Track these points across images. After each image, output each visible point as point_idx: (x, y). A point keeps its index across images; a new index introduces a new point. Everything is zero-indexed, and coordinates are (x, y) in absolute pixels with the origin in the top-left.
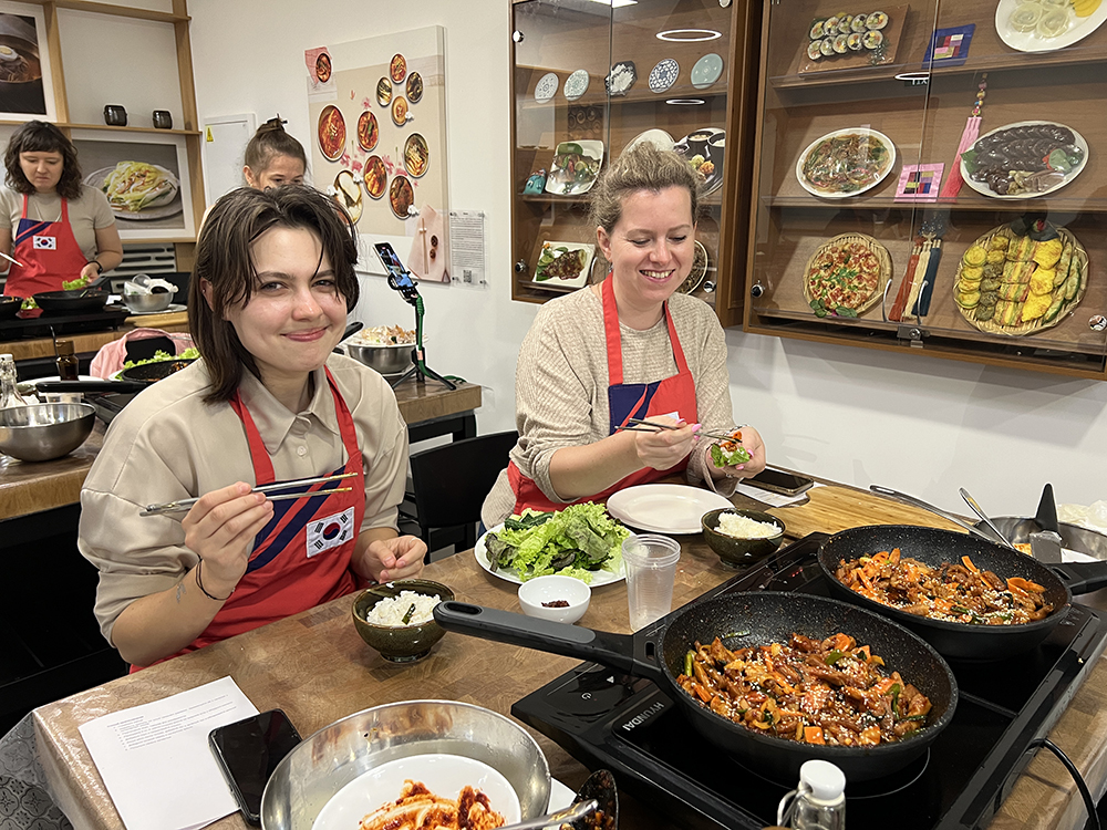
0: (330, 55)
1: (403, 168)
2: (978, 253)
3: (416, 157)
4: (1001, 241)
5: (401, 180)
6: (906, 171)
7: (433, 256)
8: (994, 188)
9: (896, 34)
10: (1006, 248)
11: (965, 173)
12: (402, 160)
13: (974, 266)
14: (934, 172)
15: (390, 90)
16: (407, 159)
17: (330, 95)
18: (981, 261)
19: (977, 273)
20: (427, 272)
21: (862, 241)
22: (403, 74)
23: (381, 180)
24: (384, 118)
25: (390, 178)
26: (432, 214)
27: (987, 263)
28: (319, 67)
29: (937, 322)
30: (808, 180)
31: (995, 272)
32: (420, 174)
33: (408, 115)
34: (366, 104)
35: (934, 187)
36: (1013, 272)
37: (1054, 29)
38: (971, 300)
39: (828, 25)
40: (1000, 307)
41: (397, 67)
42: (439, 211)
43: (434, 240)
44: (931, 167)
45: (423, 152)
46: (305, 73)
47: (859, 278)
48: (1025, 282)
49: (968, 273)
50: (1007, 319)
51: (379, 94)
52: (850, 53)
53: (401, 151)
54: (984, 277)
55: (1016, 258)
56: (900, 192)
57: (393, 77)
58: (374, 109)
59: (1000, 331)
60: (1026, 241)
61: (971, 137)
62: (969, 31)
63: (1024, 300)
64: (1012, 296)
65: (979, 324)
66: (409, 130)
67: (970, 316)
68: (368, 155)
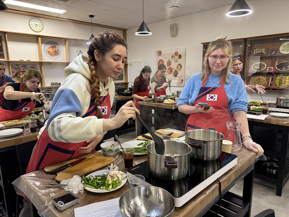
0: (161, 51)
1: (176, 69)
2: (278, 78)
3: (179, 67)
4: (281, 76)
5: (176, 71)
6: (268, 68)
7: (182, 82)
8: (280, 70)
9: (266, 51)
10: (282, 77)
11: (276, 68)
12: (176, 68)
13: (278, 79)
14: (272, 68)
15: (174, 57)
16: (177, 68)
17: (161, 58)
18: (279, 79)
19: (279, 80)
20: (180, 85)
21: (261, 77)
22: (177, 54)
23: (171, 71)
24: (173, 62)
25: (173, 71)
26: (182, 76)
27: (280, 79)
28: (159, 53)
29: (274, 87)
30: (254, 69)
31: (281, 80)
32: (180, 70)
33: (178, 61)
34: (169, 59)
35: (272, 70)
36: (283, 80)
37: (287, 51)
38: (278, 84)
39: (257, 50)
40: (282, 84)
41: (176, 54)
42: (184, 76)
43: (182, 80)
44: (272, 67)
45: (181, 67)
46: (156, 54)
47: (262, 82)
48: (285, 81)
49: (277, 80)
50: (283, 86)
51: (172, 58)
52: (260, 53)
53: (176, 66)
54: (279, 81)
55: (284, 78)
56: (267, 70)
57: (175, 55)
58: (171, 60)
59: (282, 87)
60: (285, 76)
61: (277, 64)
62: (276, 51)
63: (285, 83)
64: (283, 83)
65: (279, 87)
66: (178, 63)
67: (278, 86)
68: (169, 67)
